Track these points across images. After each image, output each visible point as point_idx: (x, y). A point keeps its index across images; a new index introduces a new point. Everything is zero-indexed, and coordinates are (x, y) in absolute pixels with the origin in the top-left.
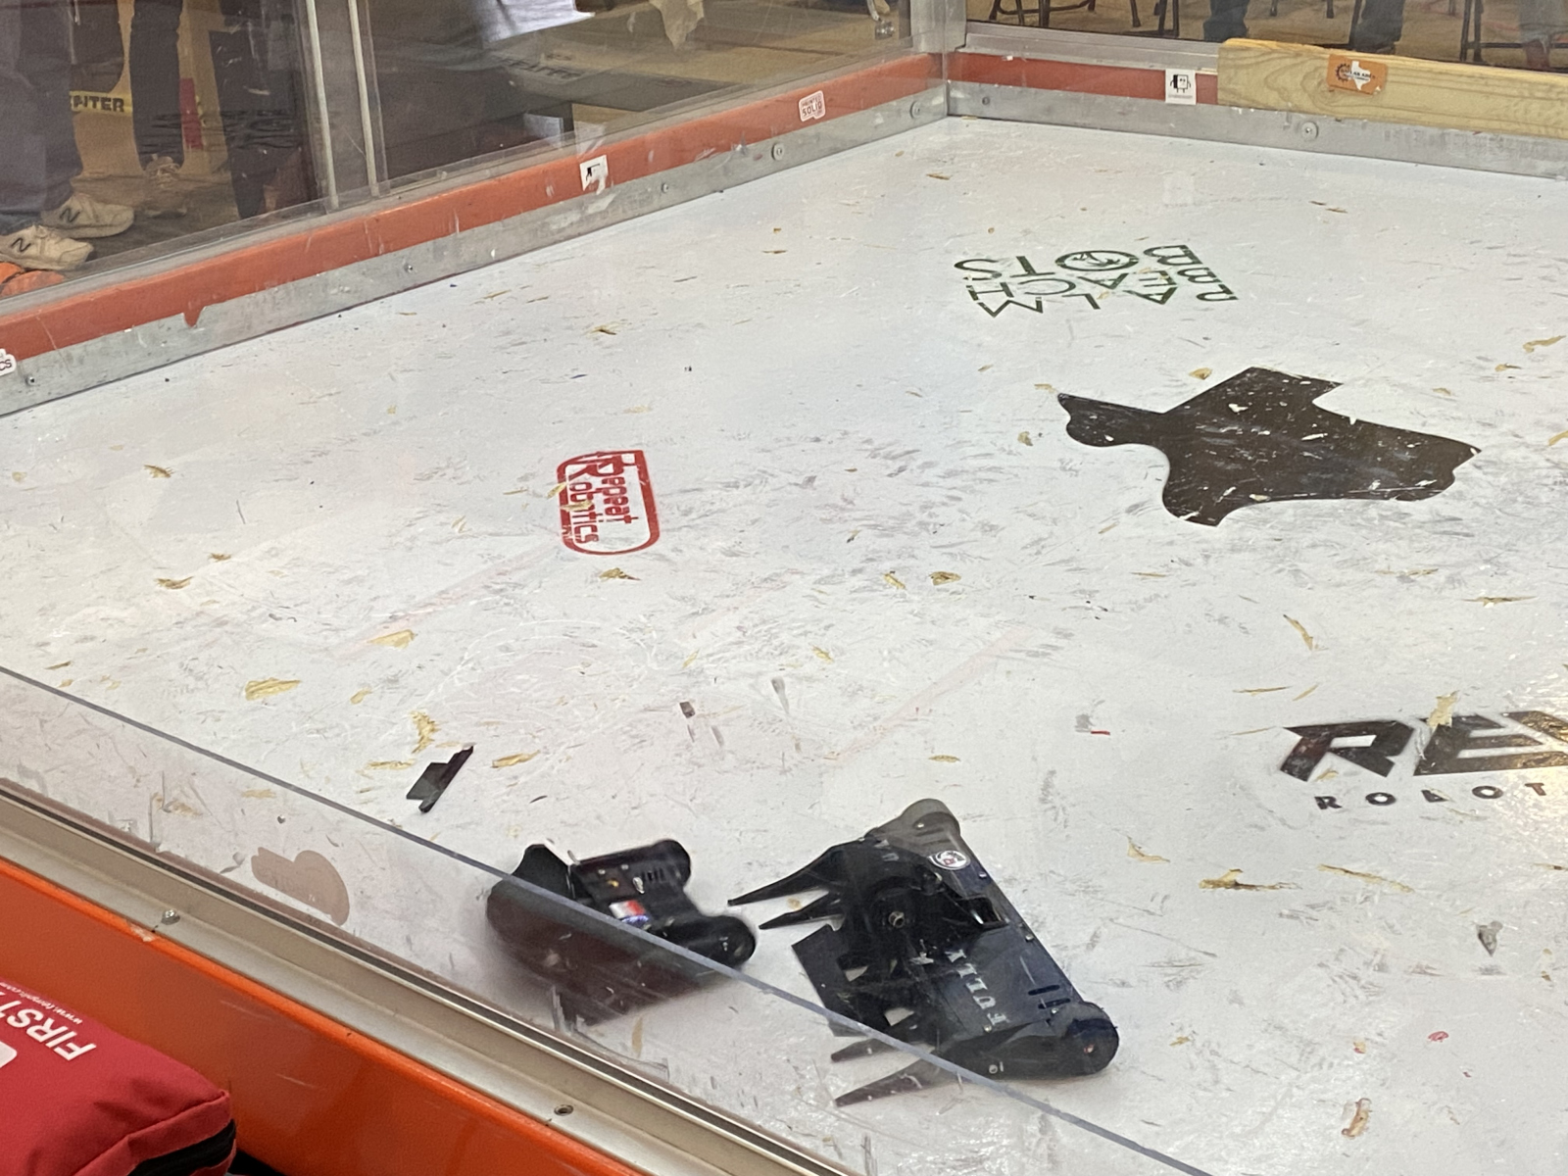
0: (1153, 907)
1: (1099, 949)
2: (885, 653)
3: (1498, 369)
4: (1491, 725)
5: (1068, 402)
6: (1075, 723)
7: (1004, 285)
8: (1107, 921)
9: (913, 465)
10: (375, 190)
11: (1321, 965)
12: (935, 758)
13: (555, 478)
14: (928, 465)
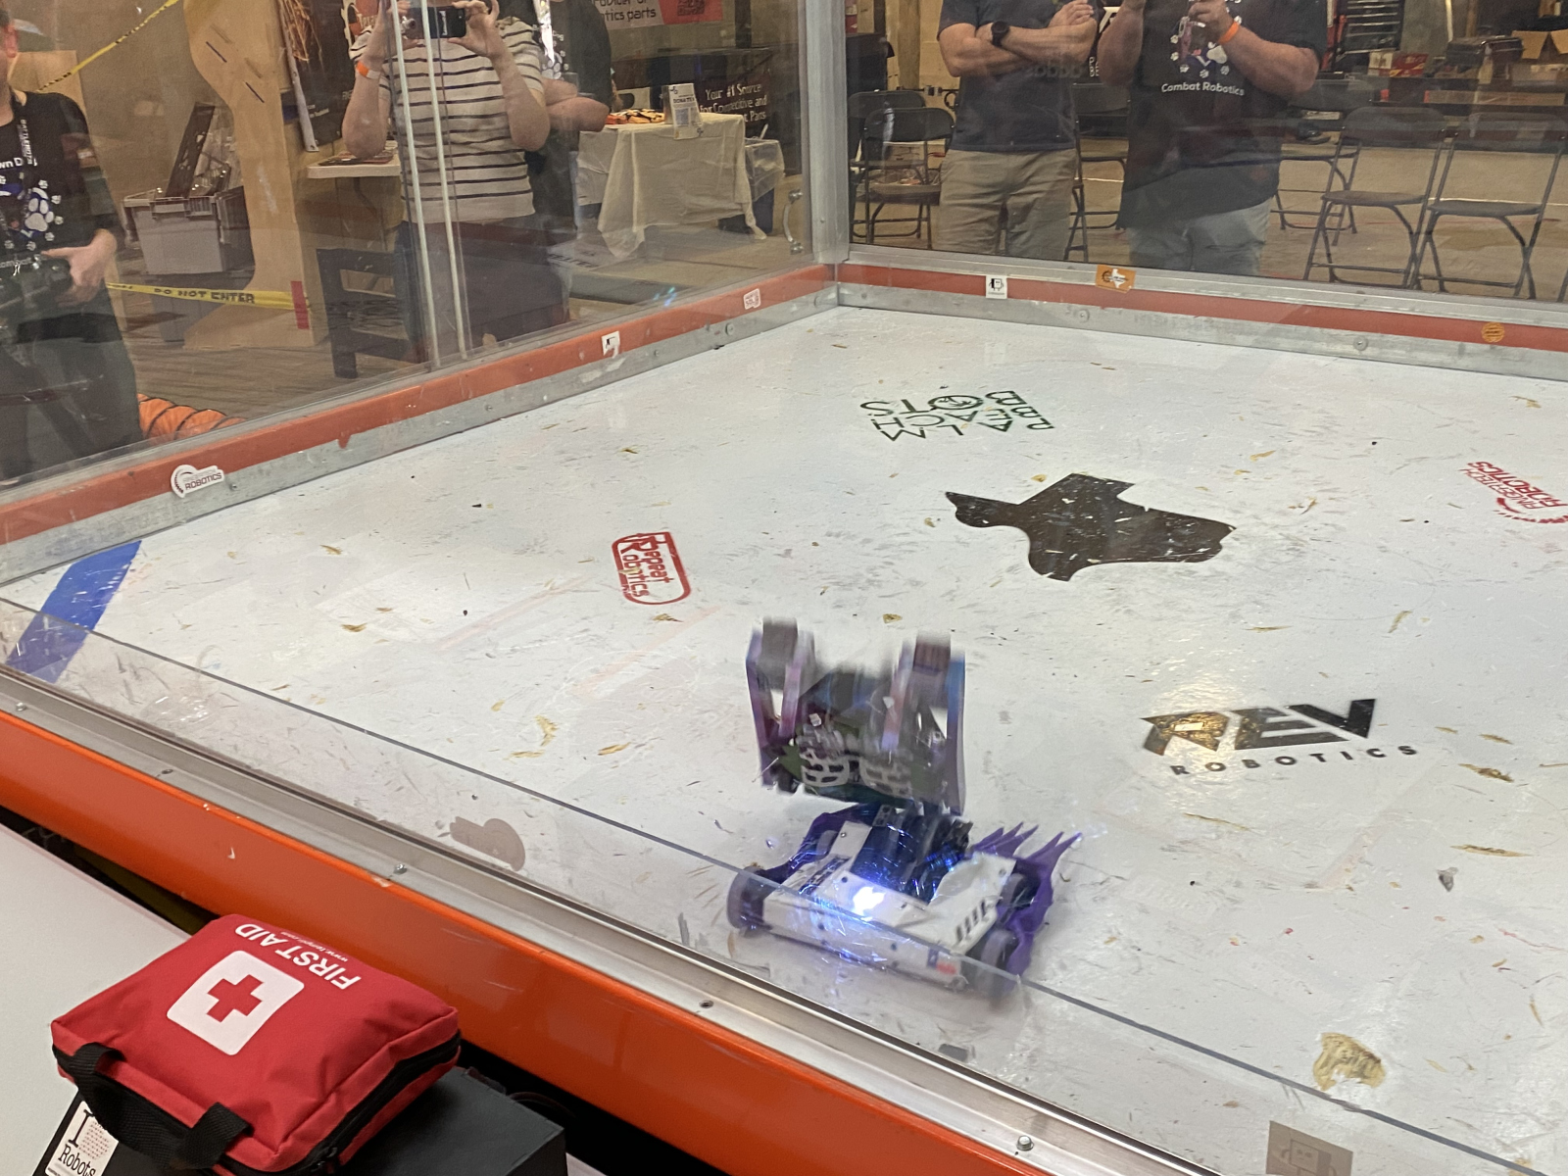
3: (1236, 473)
4: (1278, 714)
5: (954, 498)
6: (998, 717)
7: (896, 419)
9: (858, 541)
13: (611, 550)
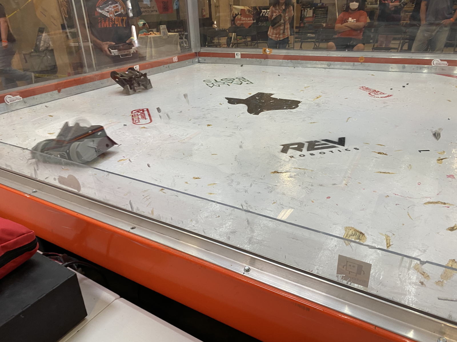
0: (262, 177)
1: (252, 187)
2: (199, 138)
3: (301, 91)
4: (319, 142)
5: (227, 98)
6: (239, 147)
7: (213, 84)
8: (254, 182)
9: (200, 109)
10: (95, 70)
11: (299, 186)
12: (212, 155)
13: (131, 113)
14: (203, 108)
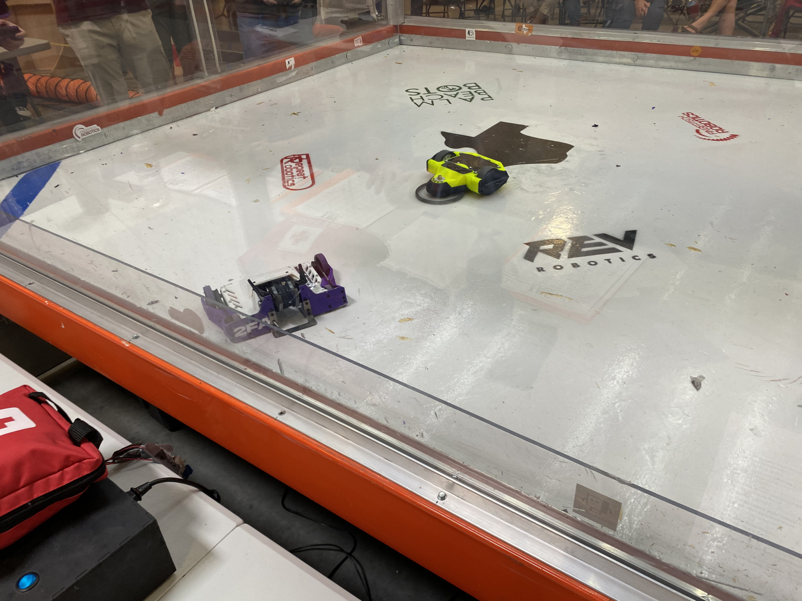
5: (444, 134)
10: (219, 70)
13: (279, 162)
